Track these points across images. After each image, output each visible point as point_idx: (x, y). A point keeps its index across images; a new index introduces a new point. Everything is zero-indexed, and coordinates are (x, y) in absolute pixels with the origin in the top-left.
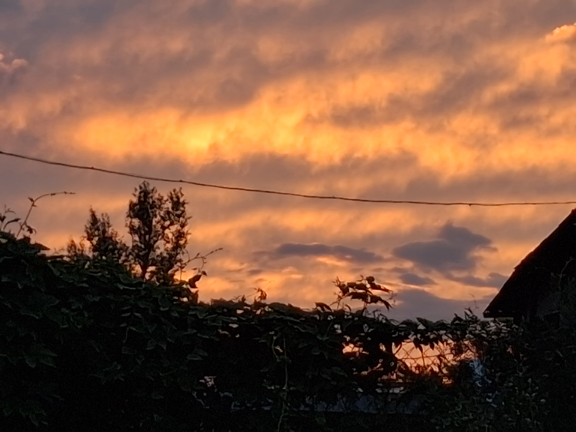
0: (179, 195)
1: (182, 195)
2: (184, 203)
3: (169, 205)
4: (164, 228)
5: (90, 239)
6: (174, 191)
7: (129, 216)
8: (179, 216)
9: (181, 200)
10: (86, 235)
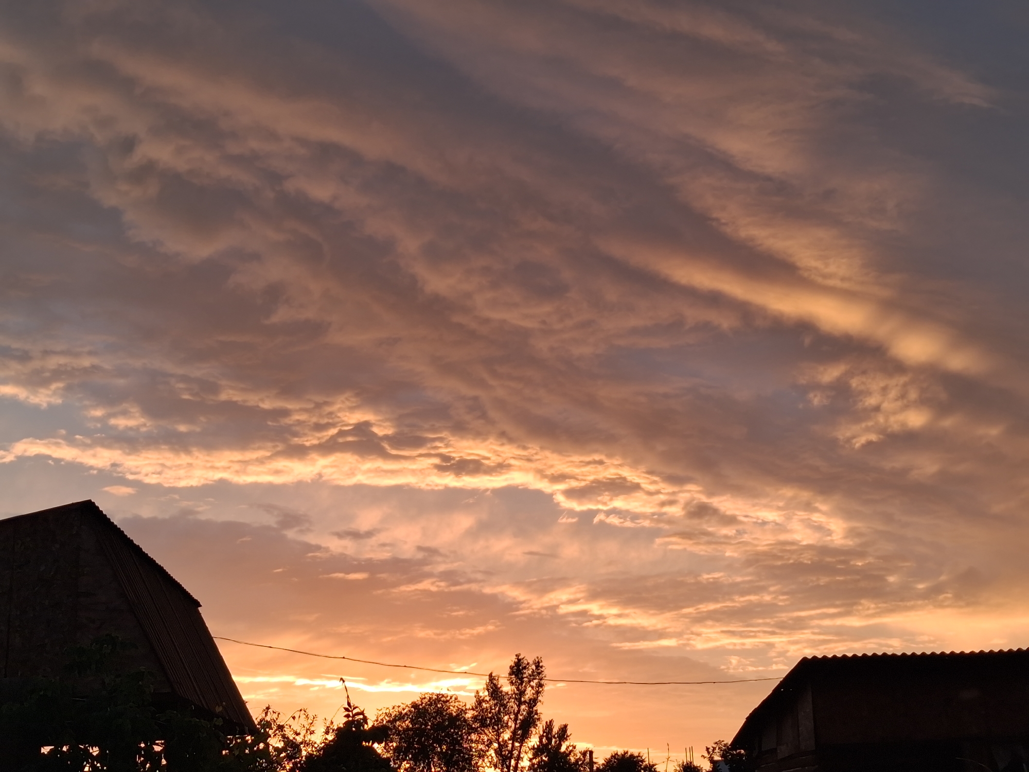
0: (540, 661)
1: (541, 661)
2: (542, 667)
3: (534, 667)
4: (530, 682)
5: (488, 690)
6: (538, 658)
7: (510, 674)
8: (539, 674)
9: (541, 664)
10: (485, 686)
